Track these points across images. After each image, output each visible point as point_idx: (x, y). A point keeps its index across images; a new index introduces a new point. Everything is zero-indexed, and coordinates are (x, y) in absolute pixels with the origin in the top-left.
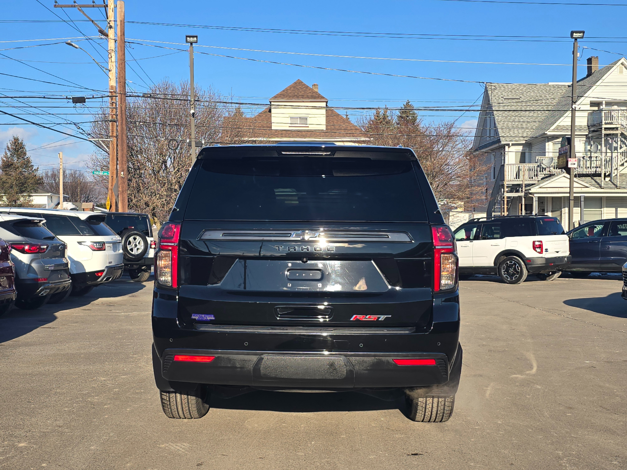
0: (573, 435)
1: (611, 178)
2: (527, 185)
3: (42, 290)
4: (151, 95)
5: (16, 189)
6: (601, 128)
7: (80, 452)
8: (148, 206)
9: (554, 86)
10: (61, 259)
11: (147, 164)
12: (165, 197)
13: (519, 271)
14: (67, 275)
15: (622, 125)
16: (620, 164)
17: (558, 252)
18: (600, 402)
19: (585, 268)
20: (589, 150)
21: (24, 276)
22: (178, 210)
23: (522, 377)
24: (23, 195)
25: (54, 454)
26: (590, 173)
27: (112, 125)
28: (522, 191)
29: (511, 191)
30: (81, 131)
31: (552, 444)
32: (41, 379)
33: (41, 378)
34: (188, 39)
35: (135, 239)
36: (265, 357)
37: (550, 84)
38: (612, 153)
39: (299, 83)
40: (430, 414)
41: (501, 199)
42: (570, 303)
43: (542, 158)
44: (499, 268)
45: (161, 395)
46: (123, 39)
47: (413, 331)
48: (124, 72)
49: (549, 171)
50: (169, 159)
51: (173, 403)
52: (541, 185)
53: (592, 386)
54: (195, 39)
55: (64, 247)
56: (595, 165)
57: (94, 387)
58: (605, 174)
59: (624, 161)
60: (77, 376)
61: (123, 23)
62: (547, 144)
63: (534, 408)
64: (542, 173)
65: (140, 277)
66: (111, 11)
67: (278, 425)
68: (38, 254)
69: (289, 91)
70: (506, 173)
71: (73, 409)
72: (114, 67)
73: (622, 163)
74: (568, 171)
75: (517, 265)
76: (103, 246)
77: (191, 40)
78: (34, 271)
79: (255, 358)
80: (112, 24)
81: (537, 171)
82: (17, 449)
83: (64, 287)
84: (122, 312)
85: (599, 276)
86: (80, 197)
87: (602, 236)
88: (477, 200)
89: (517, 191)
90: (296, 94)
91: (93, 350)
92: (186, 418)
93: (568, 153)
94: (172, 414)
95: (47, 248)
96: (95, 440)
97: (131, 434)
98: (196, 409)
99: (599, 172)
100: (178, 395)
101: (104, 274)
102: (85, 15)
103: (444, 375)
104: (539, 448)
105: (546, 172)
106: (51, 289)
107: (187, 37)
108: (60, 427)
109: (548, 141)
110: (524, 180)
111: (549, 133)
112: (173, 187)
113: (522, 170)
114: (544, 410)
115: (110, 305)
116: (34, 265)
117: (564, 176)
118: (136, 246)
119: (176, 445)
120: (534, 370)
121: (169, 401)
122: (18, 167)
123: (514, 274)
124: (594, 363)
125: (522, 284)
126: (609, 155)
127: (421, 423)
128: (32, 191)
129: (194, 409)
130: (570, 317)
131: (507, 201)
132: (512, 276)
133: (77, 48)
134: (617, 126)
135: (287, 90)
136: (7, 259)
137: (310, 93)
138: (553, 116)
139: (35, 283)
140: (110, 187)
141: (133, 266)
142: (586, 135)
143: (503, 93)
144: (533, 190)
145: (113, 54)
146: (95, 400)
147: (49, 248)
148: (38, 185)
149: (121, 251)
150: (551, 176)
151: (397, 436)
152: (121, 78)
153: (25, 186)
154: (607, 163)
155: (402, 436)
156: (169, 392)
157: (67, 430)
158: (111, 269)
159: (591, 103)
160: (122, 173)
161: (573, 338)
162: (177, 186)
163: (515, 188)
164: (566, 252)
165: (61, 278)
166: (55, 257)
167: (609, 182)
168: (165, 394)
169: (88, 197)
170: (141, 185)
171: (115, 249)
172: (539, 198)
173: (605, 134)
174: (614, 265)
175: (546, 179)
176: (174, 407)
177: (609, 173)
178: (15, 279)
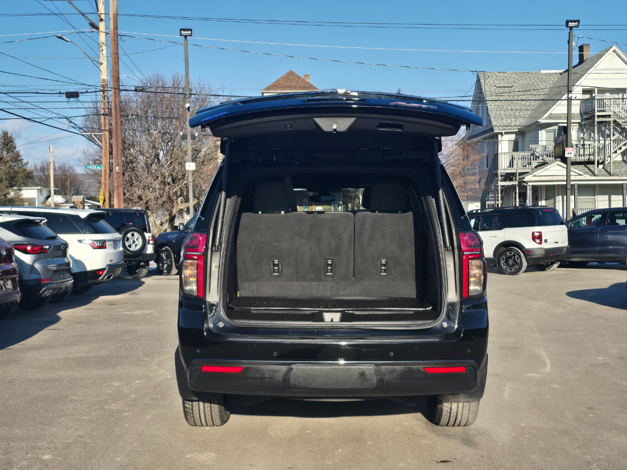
0: (598, 438)
1: (604, 166)
2: (521, 174)
3: (45, 291)
4: (143, 88)
5: (6, 183)
6: (594, 116)
7: (106, 464)
8: (142, 200)
9: (546, 74)
10: (63, 259)
11: (140, 158)
12: (158, 190)
13: (519, 262)
14: (69, 275)
15: (614, 112)
16: (613, 151)
17: (557, 243)
18: (620, 402)
19: (584, 257)
20: (583, 138)
21: (27, 277)
22: (203, 219)
23: (538, 375)
24: (14, 189)
25: (80, 467)
26: (583, 160)
27: (105, 119)
28: (516, 179)
29: (505, 180)
30: (73, 125)
31: (580, 448)
32: (55, 386)
33: (55, 384)
34: (182, 32)
35: (133, 235)
36: (294, 367)
37: (542, 72)
38: (605, 141)
39: (291, 74)
40: (454, 419)
41: (495, 188)
42: (573, 294)
43: (535, 147)
44: (498, 259)
45: (184, 403)
46: (116, 32)
47: (443, 338)
48: (117, 66)
49: (543, 159)
50: (162, 152)
51: (196, 411)
52: (535, 173)
53: (610, 384)
54: (190, 32)
55: (66, 245)
56: (588, 153)
57: (110, 394)
58: (598, 161)
59: (617, 148)
60: (90, 382)
61: (116, 16)
62: (540, 132)
63: (556, 409)
64: (536, 161)
65: (138, 273)
66: (102, 3)
67: (301, 432)
68: (40, 255)
69: (282, 82)
70: (500, 162)
71: (92, 418)
72: (106, 60)
73: (615, 150)
74: (564, 160)
75: (517, 256)
76: (103, 244)
77: (186, 33)
78: (37, 272)
79: (284, 368)
80: (103, 17)
81: (530, 159)
82: (42, 461)
83: (67, 287)
84: (125, 311)
85: (597, 265)
86: (70, 191)
87: (600, 225)
88: (472, 190)
89: (511, 180)
90: (288, 84)
91: (103, 352)
92: (208, 426)
93: (565, 143)
94: (195, 422)
95: (50, 248)
96: (119, 451)
97: (155, 444)
98: (218, 417)
99: (592, 160)
100: (201, 403)
101: (105, 272)
102: (75, 8)
103: (474, 382)
104: (567, 453)
105: (540, 160)
106: (54, 289)
107: (181, 30)
108: (81, 437)
109: (541, 130)
110: (518, 168)
111: (542, 121)
112: (166, 180)
113: (516, 159)
114: (565, 410)
115: (112, 303)
116: (37, 266)
117: (558, 165)
118: (134, 242)
119: (202, 455)
120: (549, 367)
121: (192, 409)
122: (8, 161)
123: (513, 265)
124: (607, 360)
125: (522, 275)
126: (602, 142)
127: (445, 428)
128: (22, 185)
129: (217, 417)
130: (574, 309)
131: (501, 190)
132: (511, 267)
133: (67, 41)
134: (610, 113)
135: (278, 81)
136: (11, 261)
137: (303, 83)
138: (546, 105)
139: (39, 284)
140: (103, 181)
141: (131, 263)
142: (579, 123)
143: (496, 81)
144: (527, 178)
145: (104, 47)
146: (114, 408)
147: (51, 248)
148: (28, 179)
149: (121, 249)
150: (544, 164)
151: (423, 442)
152: (115, 72)
153: (15, 180)
154: (600, 150)
155: (428, 442)
156: (192, 401)
157: (89, 440)
158: (112, 267)
159: (583, 91)
160: (117, 168)
161: (581, 333)
162: (170, 179)
163: (508, 177)
164: (565, 242)
165: (64, 278)
166: (57, 257)
167: (603, 169)
168: (188, 402)
169: (78, 190)
170: (134, 178)
171: (115, 247)
172: (533, 186)
173: (597, 122)
174: (613, 255)
175: (540, 167)
176: (197, 416)
177: (602, 160)
178: (19, 281)
